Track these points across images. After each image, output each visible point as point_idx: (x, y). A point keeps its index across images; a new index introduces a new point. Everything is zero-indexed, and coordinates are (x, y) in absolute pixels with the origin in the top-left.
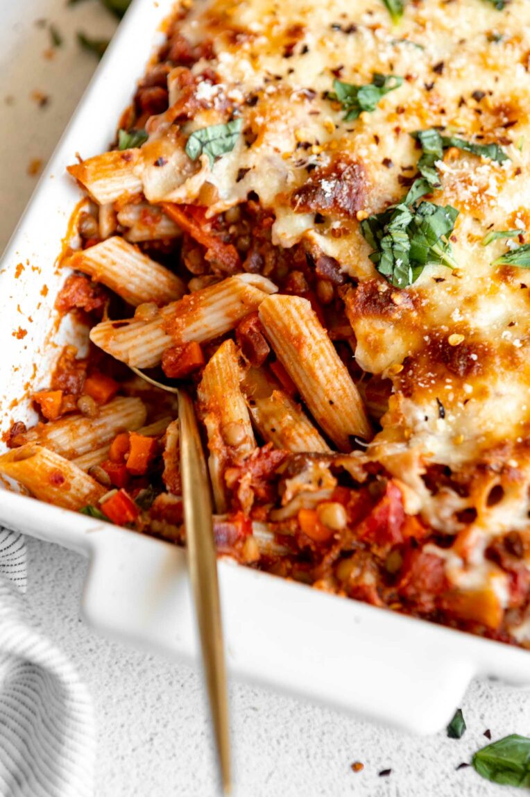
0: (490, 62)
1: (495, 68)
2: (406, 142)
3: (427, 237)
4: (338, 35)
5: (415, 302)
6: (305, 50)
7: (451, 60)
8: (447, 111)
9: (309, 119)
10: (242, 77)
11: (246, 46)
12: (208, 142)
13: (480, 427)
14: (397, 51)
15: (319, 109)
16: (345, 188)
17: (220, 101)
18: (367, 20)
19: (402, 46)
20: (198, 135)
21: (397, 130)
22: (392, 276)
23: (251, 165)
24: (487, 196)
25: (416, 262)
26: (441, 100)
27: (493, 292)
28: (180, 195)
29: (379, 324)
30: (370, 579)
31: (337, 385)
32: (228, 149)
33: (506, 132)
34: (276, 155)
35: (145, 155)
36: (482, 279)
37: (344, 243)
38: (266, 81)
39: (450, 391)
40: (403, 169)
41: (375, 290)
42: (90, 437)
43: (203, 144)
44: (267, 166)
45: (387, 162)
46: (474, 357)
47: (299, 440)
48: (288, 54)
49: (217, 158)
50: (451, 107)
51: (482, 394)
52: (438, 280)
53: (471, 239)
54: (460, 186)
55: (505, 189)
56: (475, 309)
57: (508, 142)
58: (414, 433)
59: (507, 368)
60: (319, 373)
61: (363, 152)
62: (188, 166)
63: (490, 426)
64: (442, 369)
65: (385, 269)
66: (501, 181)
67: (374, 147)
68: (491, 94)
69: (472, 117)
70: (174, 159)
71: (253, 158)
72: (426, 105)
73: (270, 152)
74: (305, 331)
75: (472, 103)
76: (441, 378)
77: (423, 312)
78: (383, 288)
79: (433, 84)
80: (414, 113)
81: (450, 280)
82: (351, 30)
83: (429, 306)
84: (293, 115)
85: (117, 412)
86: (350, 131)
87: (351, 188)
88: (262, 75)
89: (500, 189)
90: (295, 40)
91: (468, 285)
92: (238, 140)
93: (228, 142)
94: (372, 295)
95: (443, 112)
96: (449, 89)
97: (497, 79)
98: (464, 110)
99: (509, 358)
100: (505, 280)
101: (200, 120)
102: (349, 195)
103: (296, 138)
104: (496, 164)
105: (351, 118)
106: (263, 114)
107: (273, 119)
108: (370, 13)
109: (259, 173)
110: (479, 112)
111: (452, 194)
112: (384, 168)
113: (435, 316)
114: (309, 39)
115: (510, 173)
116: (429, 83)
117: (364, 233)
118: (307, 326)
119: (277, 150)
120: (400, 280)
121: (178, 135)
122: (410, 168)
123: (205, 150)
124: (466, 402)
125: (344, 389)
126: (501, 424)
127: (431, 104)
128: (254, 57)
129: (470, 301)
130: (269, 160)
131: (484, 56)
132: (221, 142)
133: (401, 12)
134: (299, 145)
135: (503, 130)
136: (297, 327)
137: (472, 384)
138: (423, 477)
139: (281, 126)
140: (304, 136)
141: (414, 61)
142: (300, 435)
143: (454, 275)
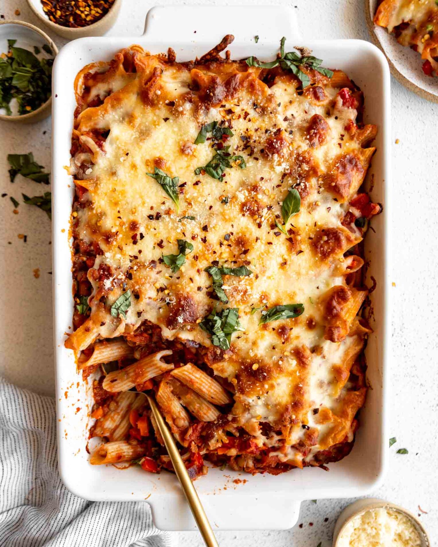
0: (227, 217)
1: (230, 220)
2: (204, 274)
3: (230, 327)
4: (154, 222)
5: (232, 351)
6: (142, 237)
7: (209, 222)
8: (216, 251)
9: (158, 276)
10: (120, 263)
11: (115, 243)
12: (119, 307)
13: (275, 401)
14: (183, 225)
15: (160, 269)
16: (188, 313)
17: (115, 283)
18: (163, 208)
19: (185, 221)
20: (114, 306)
21: (198, 271)
22: (220, 345)
23: (142, 310)
24: (248, 295)
25: (228, 335)
26: (212, 246)
27: (263, 336)
28: (117, 334)
29: (221, 364)
30: (251, 464)
31: (212, 391)
32: (128, 306)
33: (246, 257)
34: (150, 300)
35: (94, 323)
36: (256, 332)
37: (195, 333)
38: (131, 261)
39: (259, 390)
40: (207, 288)
41: (215, 353)
42: (119, 417)
43: (118, 309)
44: (148, 308)
45: (199, 289)
46: (265, 374)
47: (205, 416)
48: (135, 243)
49: (126, 312)
50: (217, 248)
51: (272, 387)
52: (239, 338)
53: (246, 314)
54: (235, 294)
55: (254, 288)
56: (257, 347)
57: (249, 263)
58: (250, 406)
59: (279, 373)
60: (204, 390)
61: (188, 290)
62: (115, 320)
63: (279, 400)
64: (252, 379)
65: (216, 343)
66: (251, 284)
67: (192, 285)
68: (232, 234)
69: (228, 250)
70: (108, 320)
71: (142, 306)
72: (206, 252)
73: (147, 301)
74: (193, 378)
75: (225, 243)
76: (254, 384)
77: (237, 354)
78: (218, 352)
79: (205, 237)
80: (202, 258)
81: (244, 336)
82: (158, 217)
83: (239, 350)
84: (150, 278)
85: (124, 399)
86: (178, 278)
87: (190, 313)
88: (128, 258)
89: (252, 288)
90: (136, 232)
91: (252, 336)
92: (132, 299)
93: (127, 303)
94: (215, 357)
95: (215, 252)
96: (213, 237)
97: (232, 226)
98: (223, 247)
99: (279, 369)
100: (266, 329)
101: (111, 298)
102: (190, 316)
103: (156, 288)
104: (247, 277)
105: (176, 270)
106: (137, 283)
107: (143, 284)
108: (164, 203)
109: (146, 312)
110: (229, 246)
111: (233, 298)
112: (199, 292)
113: (242, 354)
114: (142, 229)
115: (254, 278)
116: (203, 237)
117: (202, 328)
118: (193, 375)
119: (150, 298)
120: (224, 347)
121: (105, 307)
122: (210, 287)
123: (119, 311)
124: (267, 393)
125: (215, 391)
126: (283, 397)
127: (208, 250)
128: (120, 248)
129: (254, 343)
130: (148, 304)
131: (223, 214)
132: (124, 304)
133: (177, 197)
134: (158, 291)
135: (243, 256)
136: (189, 377)
137: (267, 384)
138: (262, 433)
139: (147, 286)
140: (158, 286)
141: (193, 228)
142: (205, 414)
143: (244, 333)
